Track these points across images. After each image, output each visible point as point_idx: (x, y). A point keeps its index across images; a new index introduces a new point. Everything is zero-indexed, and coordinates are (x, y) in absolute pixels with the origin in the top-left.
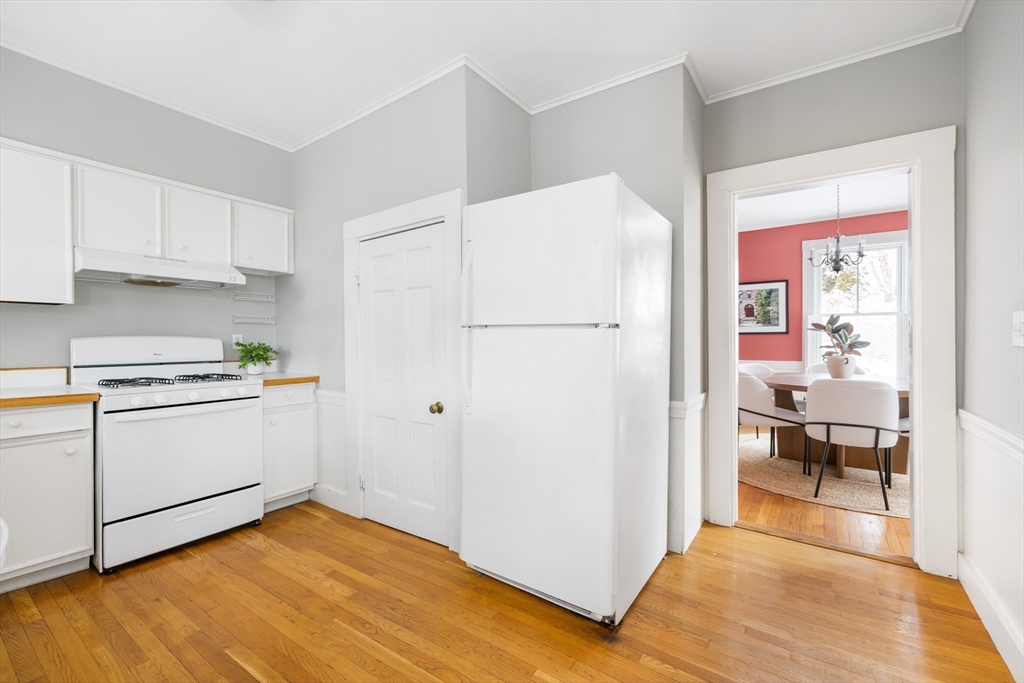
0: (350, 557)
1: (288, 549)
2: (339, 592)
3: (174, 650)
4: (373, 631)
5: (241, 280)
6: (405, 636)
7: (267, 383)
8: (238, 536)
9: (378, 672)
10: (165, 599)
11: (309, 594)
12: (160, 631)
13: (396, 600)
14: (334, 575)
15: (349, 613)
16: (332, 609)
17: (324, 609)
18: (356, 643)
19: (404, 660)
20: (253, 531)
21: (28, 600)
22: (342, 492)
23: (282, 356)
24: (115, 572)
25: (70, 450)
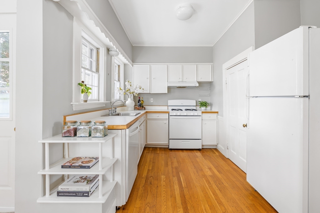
0: (217, 166)
1: (203, 158)
2: (209, 173)
3: (172, 167)
4: (210, 186)
5: (197, 85)
6: (218, 192)
7: (203, 112)
8: (195, 151)
9: (205, 195)
10: (175, 158)
11: (202, 170)
12: (172, 163)
13: (222, 182)
14: (210, 169)
15: (208, 179)
16: (204, 176)
17: (202, 175)
18: (205, 186)
19: (213, 196)
20: (198, 151)
21: (159, 149)
22: (223, 149)
23: (211, 105)
24: (171, 150)
25: (165, 123)
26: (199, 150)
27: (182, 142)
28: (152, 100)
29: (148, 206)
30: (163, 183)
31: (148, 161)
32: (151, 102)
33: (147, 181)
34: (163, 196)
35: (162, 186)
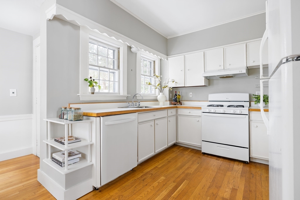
11: (219, 187)
12: (188, 168)
16: (214, 195)
20: (242, 164)
24: (204, 154)
25: (197, 120)
26: (244, 162)
27: (218, 148)
28: (191, 95)
29: (119, 198)
30: (155, 184)
31: (165, 159)
32: (190, 96)
33: (143, 176)
34: (141, 196)
35: (152, 186)
